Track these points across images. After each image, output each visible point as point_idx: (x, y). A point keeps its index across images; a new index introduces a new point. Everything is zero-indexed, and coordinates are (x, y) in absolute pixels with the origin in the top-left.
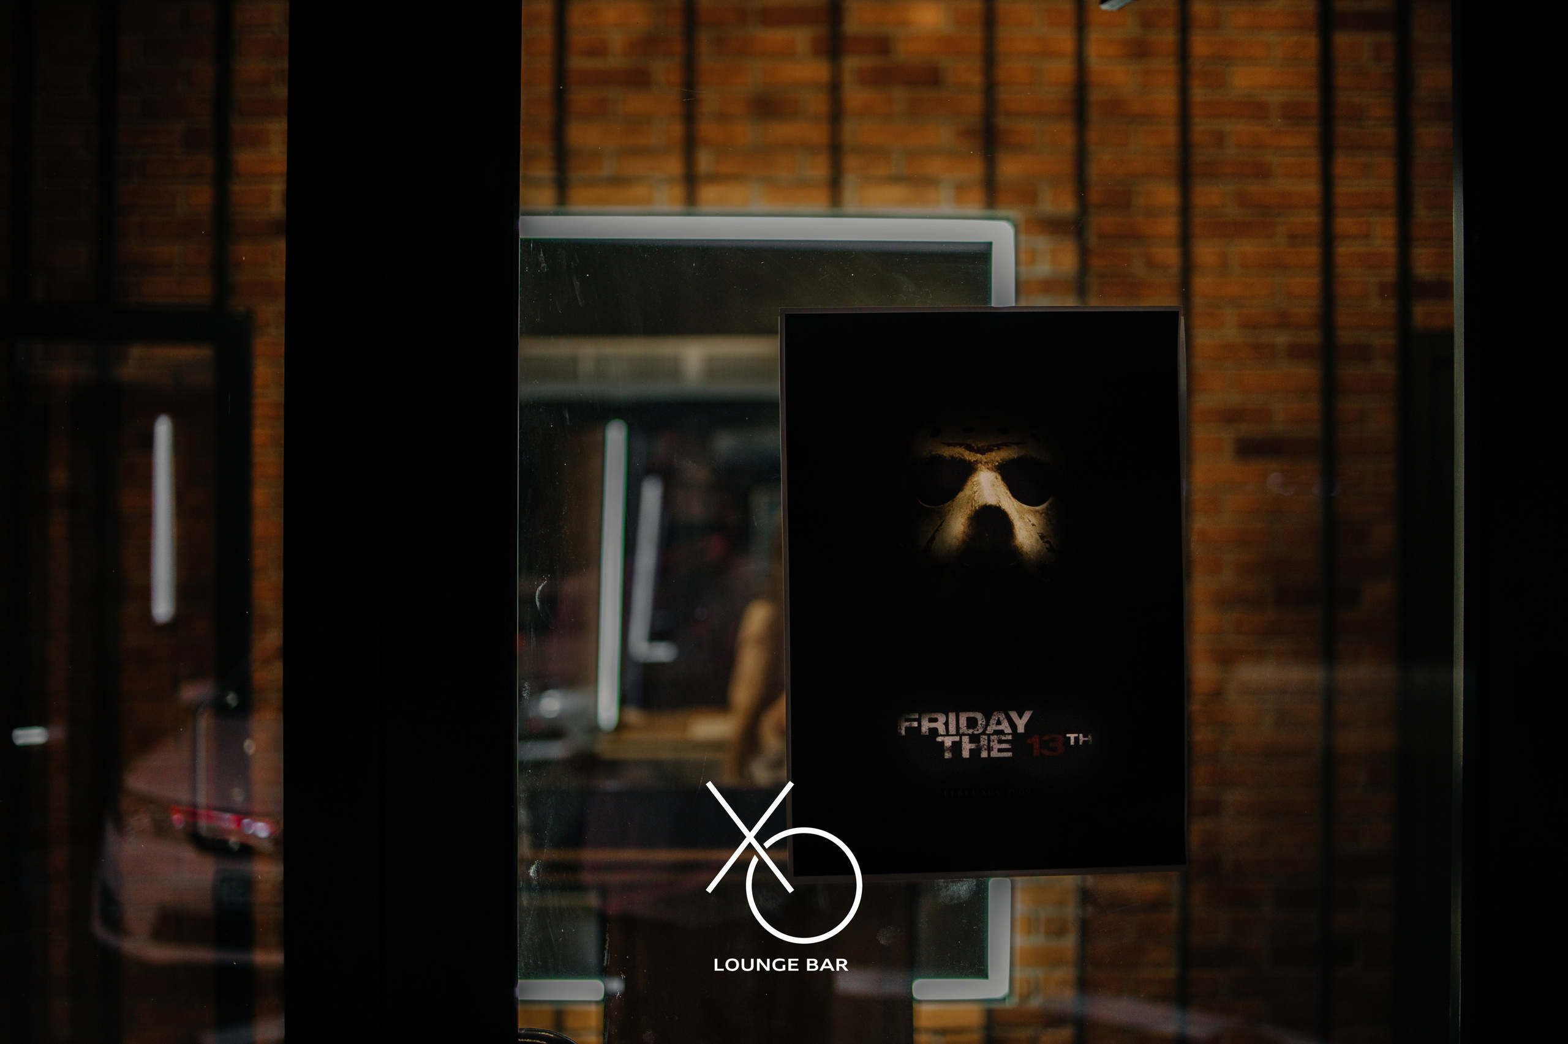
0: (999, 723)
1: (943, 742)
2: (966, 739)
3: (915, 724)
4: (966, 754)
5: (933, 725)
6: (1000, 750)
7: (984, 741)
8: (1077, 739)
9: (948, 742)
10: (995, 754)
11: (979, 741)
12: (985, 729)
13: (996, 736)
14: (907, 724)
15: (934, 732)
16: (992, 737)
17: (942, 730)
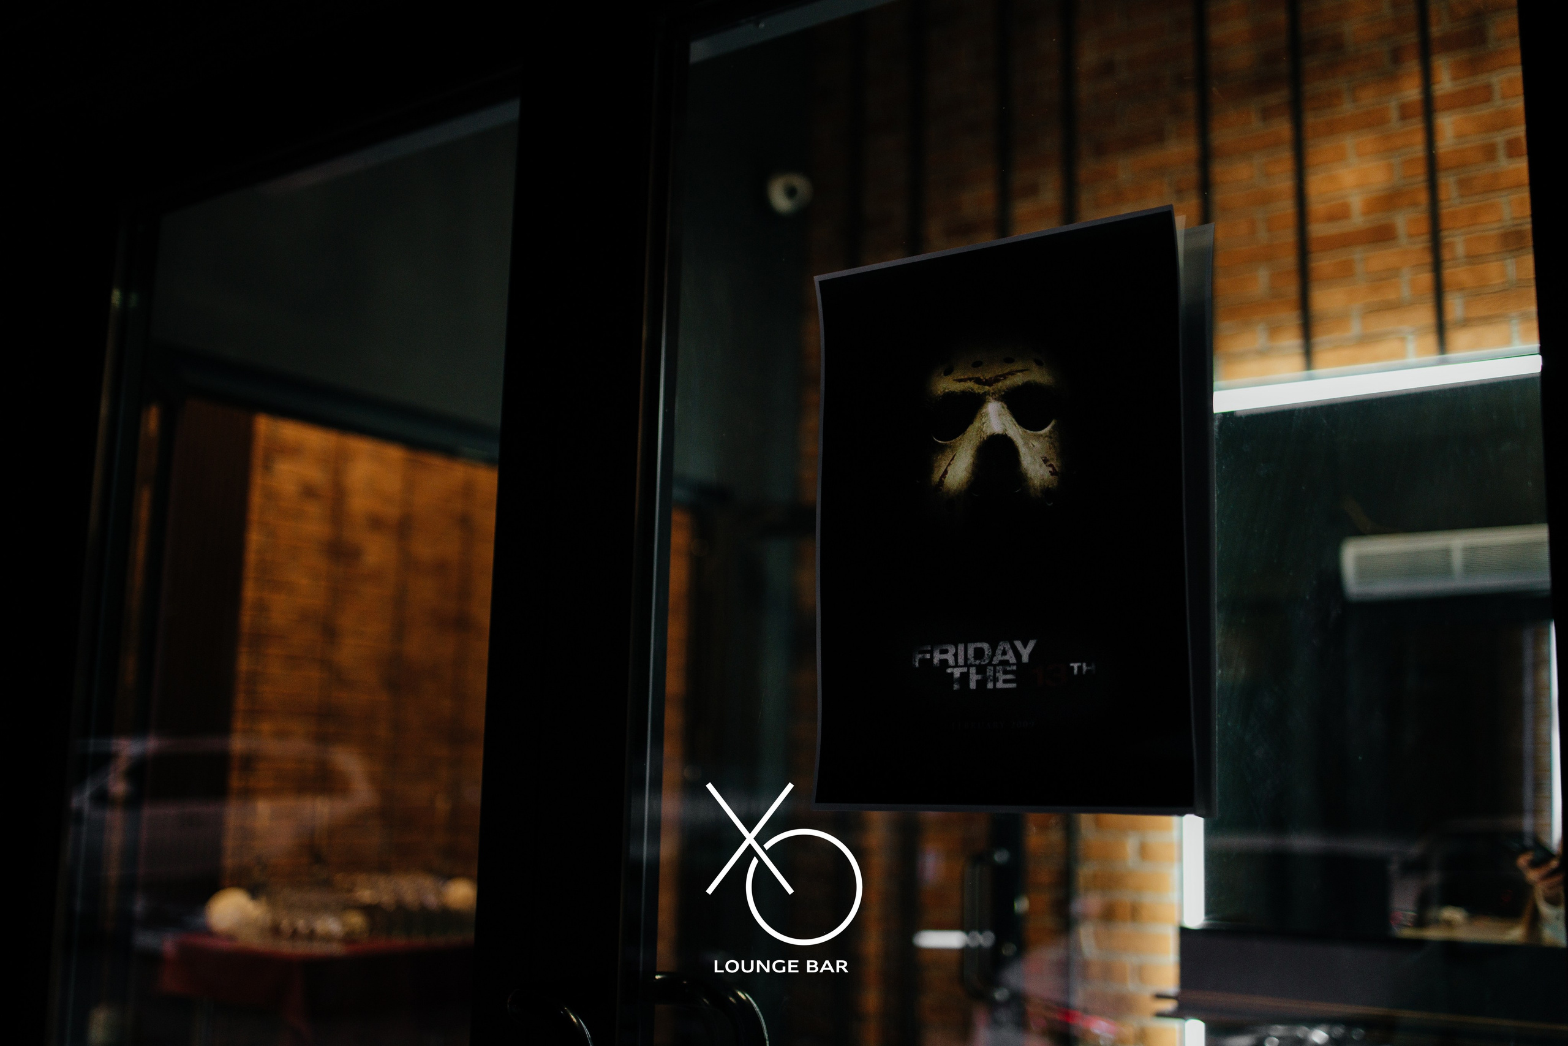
0: (1004, 653)
1: (952, 674)
2: (973, 670)
3: (928, 656)
4: (973, 685)
5: (944, 656)
6: (1005, 681)
7: (990, 671)
8: (1080, 668)
9: (957, 672)
10: (1000, 685)
11: (985, 672)
12: (991, 659)
13: (1001, 667)
14: (920, 656)
15: (944, 663)
16: (998, 668)
17: (951, 662)
